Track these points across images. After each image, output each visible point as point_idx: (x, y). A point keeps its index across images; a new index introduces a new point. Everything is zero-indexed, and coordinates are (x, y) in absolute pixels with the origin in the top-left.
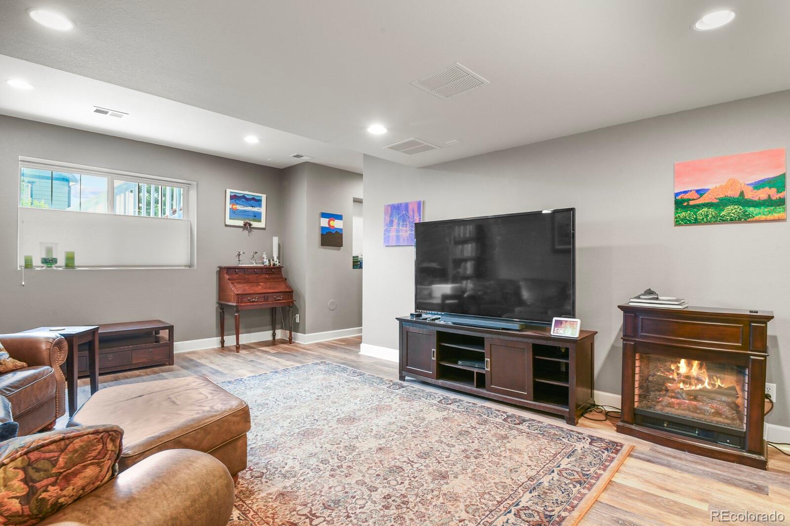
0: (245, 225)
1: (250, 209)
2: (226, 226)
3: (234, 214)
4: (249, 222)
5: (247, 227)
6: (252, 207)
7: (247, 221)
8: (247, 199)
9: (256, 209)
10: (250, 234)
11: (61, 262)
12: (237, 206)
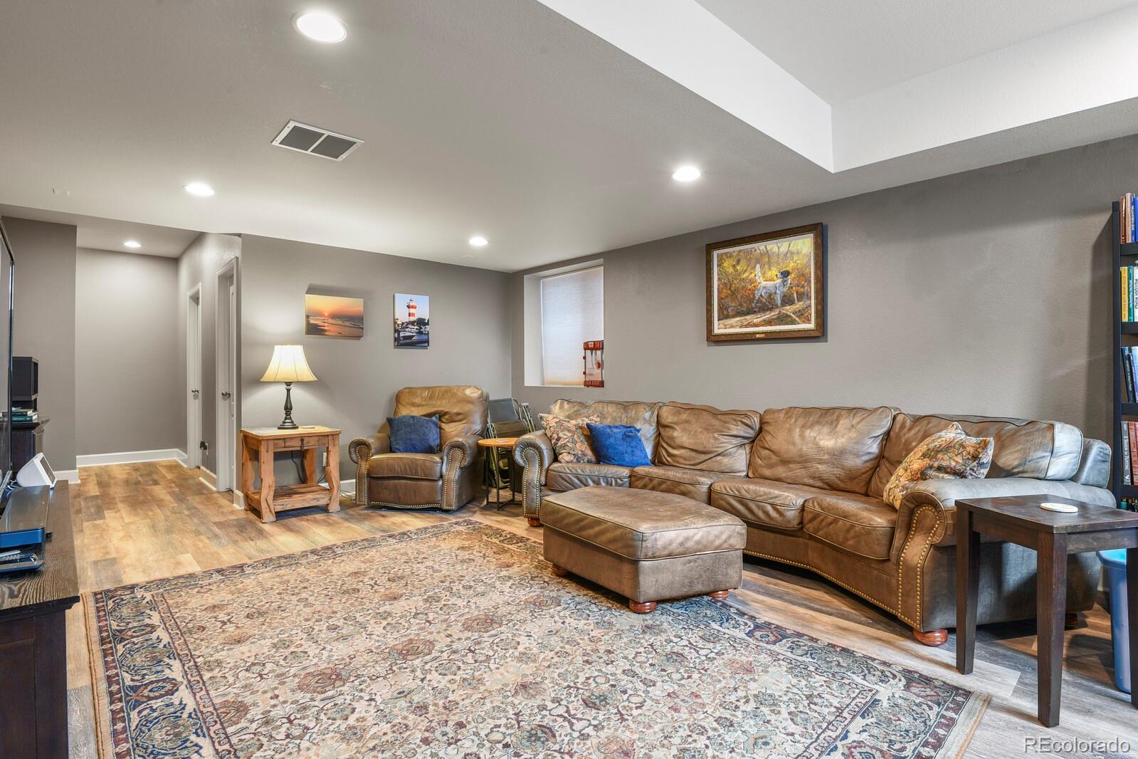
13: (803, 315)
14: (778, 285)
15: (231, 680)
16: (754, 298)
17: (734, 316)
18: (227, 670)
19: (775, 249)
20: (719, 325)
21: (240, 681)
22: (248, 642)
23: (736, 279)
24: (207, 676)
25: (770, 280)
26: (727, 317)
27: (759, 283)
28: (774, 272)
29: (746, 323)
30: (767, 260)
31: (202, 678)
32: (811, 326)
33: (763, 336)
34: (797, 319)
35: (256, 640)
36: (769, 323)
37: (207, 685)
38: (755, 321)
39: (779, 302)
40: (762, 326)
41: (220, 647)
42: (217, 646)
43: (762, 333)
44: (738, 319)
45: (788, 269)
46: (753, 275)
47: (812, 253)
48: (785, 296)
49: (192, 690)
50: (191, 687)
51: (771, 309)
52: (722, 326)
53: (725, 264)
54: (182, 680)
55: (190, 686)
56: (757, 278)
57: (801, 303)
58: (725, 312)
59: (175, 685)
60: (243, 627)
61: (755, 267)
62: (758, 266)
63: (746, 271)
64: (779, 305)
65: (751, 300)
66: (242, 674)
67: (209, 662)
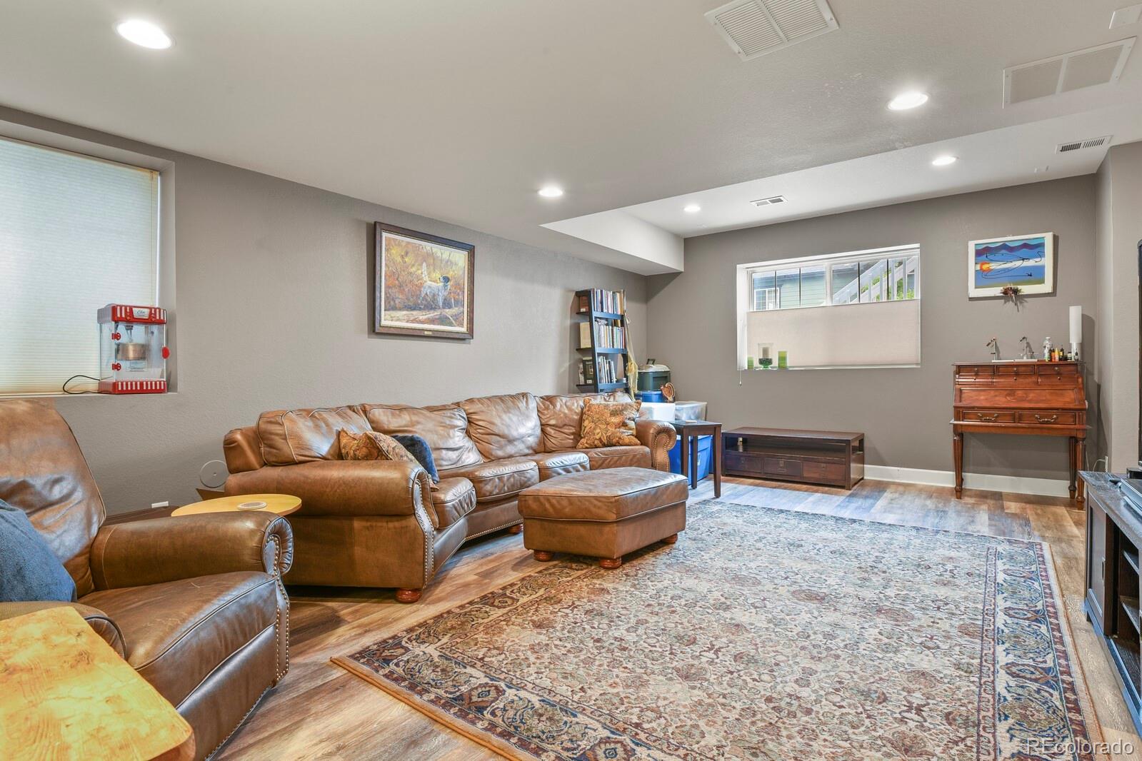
0: (1005, 292)
1: (1018, 263)
2: (971, 299)
3: (984, 278)
4: (1013, 287)
5: (1011, 294)
6: (1023, 260)
7: (1009, 286)
8: (1011, 249)
9: (1031, 263)
10: (1020, 308)
11: (775, 363)
12: (991, 265)
13: (457, 318)
14: (440, 288)
15: (957, 648)
16: (420, 295)
17: (400, 309)
18: (955, 656)
19: (439, 254)
20: (385, 315)
21: (951, 643)
22: (915, 668)
23: (404, 271)
24: (976, 662)
25: (434, 281)
26: (394, 308)
27: (425, 282)
28: (437, 275)
29: (412, 319)
30: (432, 261)
31: (981, 662)
32: (464, 329)
33: (430, 333)
34: (454, 322)
35: (906, 666)
36: (432, 321)
37: (979, 655)
38: (421, 317)
39: (441, 304)
40: (427, 323)
41: (946, 681)
42: (949, 683)
43: (430, 331)
44: (405, 312)
45: (448, 275)
46: (420, 272)
47: (467, 267)
48: (445, 299)
49: (994, 658)
50: (994, 660)
51: (434, 309)
52: (388, 317)
53: (393, 251)
54: (999, 670)
55: (994, 662)
56: (423, 276)
57: (457, 309)
58: (392, 303)
59: (1008, 668)
60: (903, 690)
61: (421, 265)
62: (424, 264)
63: (413, 265)
64: (441, 307)
65: (418, 296)
66: (944, 646)
67: (966, 672)
